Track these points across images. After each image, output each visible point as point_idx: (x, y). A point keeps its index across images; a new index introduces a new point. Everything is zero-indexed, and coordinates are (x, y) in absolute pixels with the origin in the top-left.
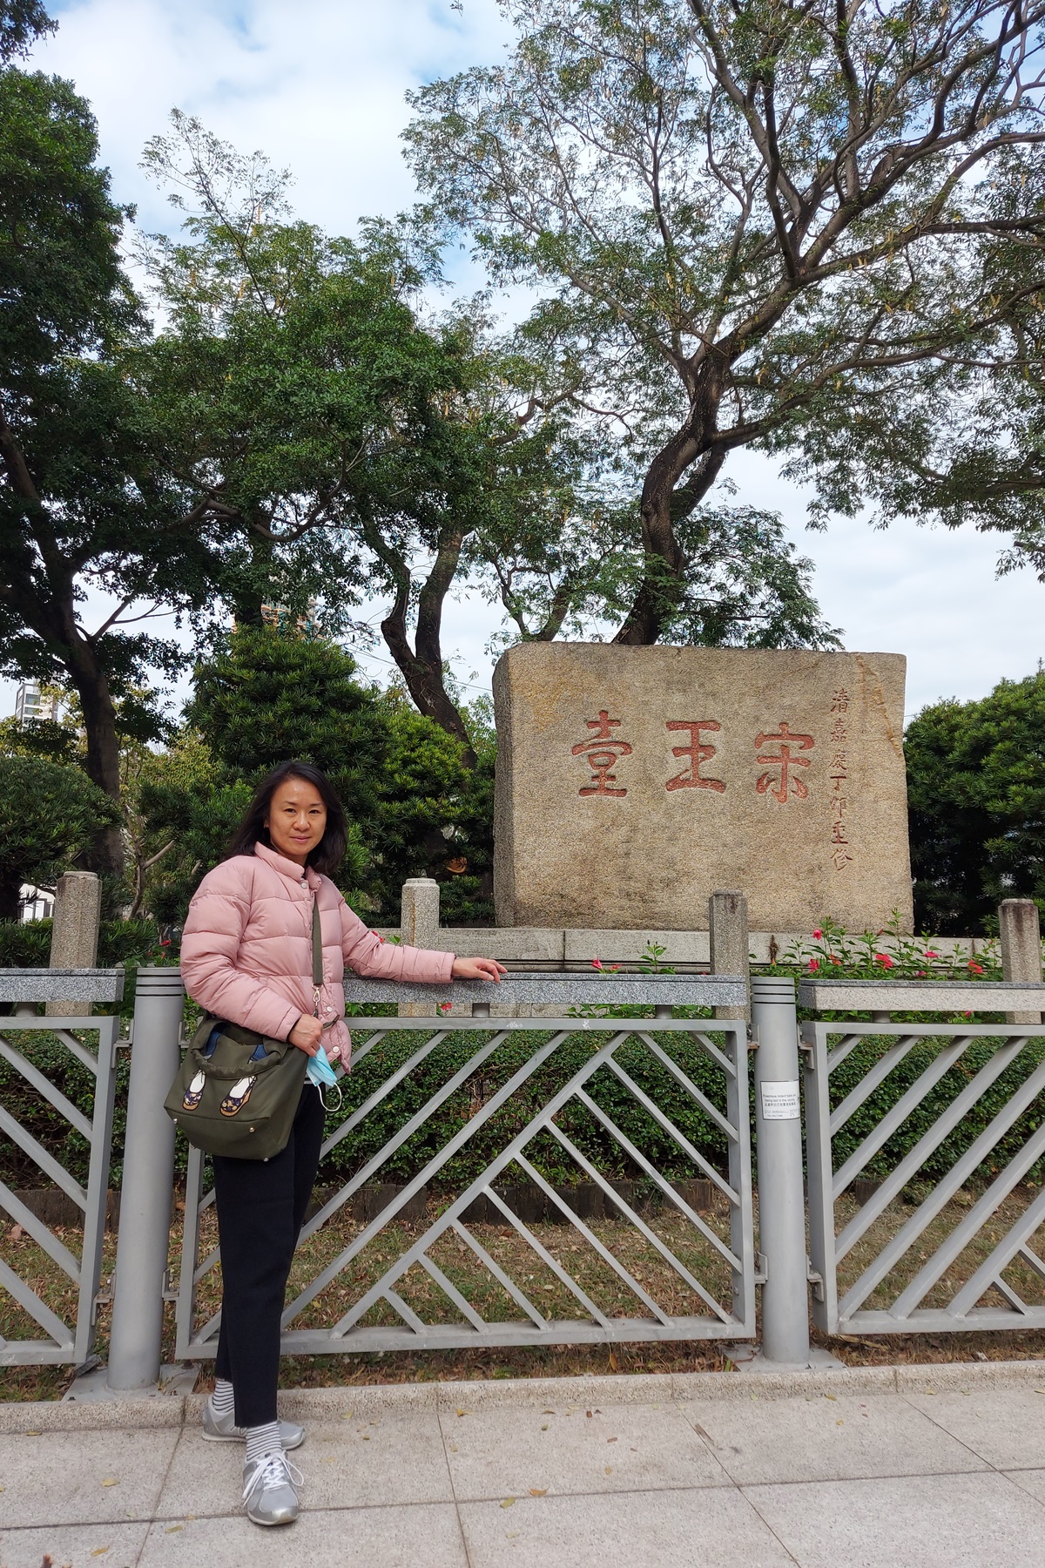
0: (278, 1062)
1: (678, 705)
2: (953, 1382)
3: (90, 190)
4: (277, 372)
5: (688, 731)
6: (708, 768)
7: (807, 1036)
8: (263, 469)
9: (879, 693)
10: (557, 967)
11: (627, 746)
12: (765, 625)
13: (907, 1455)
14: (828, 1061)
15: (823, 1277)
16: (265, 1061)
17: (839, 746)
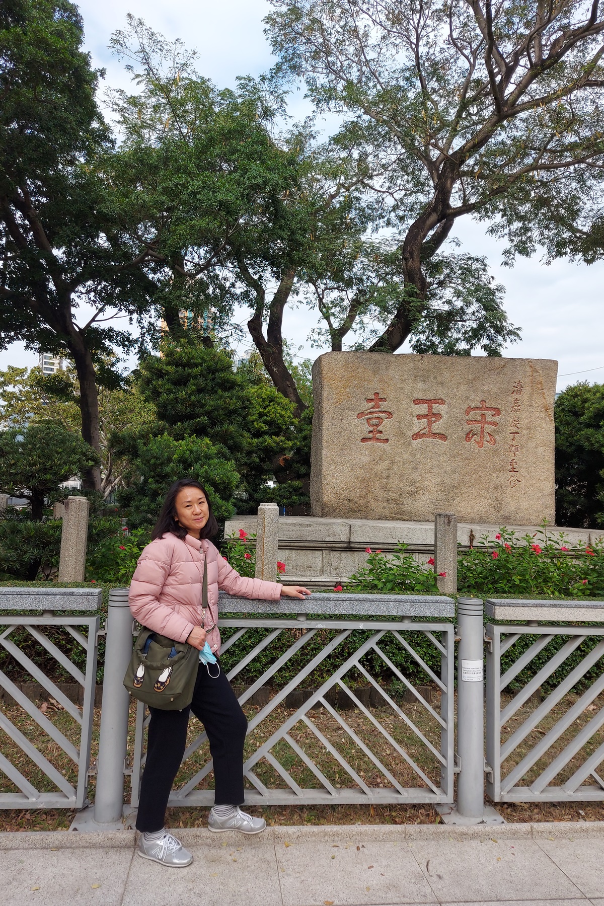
0: (183, 657)
1: (420, 389)
2: (564, 834)
3: (79, 66)
4: (189, 179)
5: (426, 405)
6: (437, 427)
7: (489, 633)
8: (180, 234)
9: (541, 383)
10: (346, 545)
11: (390, 414)
12: (475, 326)
13: (536, 885)
14: (501, 647)
15: (493, 769)
16: (176, 658)
17: (516, 414)
